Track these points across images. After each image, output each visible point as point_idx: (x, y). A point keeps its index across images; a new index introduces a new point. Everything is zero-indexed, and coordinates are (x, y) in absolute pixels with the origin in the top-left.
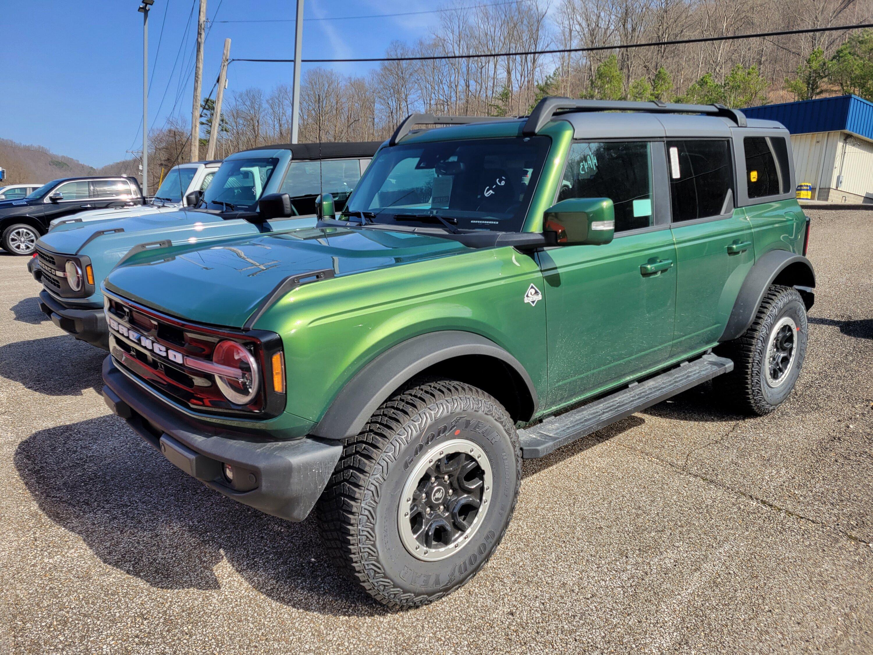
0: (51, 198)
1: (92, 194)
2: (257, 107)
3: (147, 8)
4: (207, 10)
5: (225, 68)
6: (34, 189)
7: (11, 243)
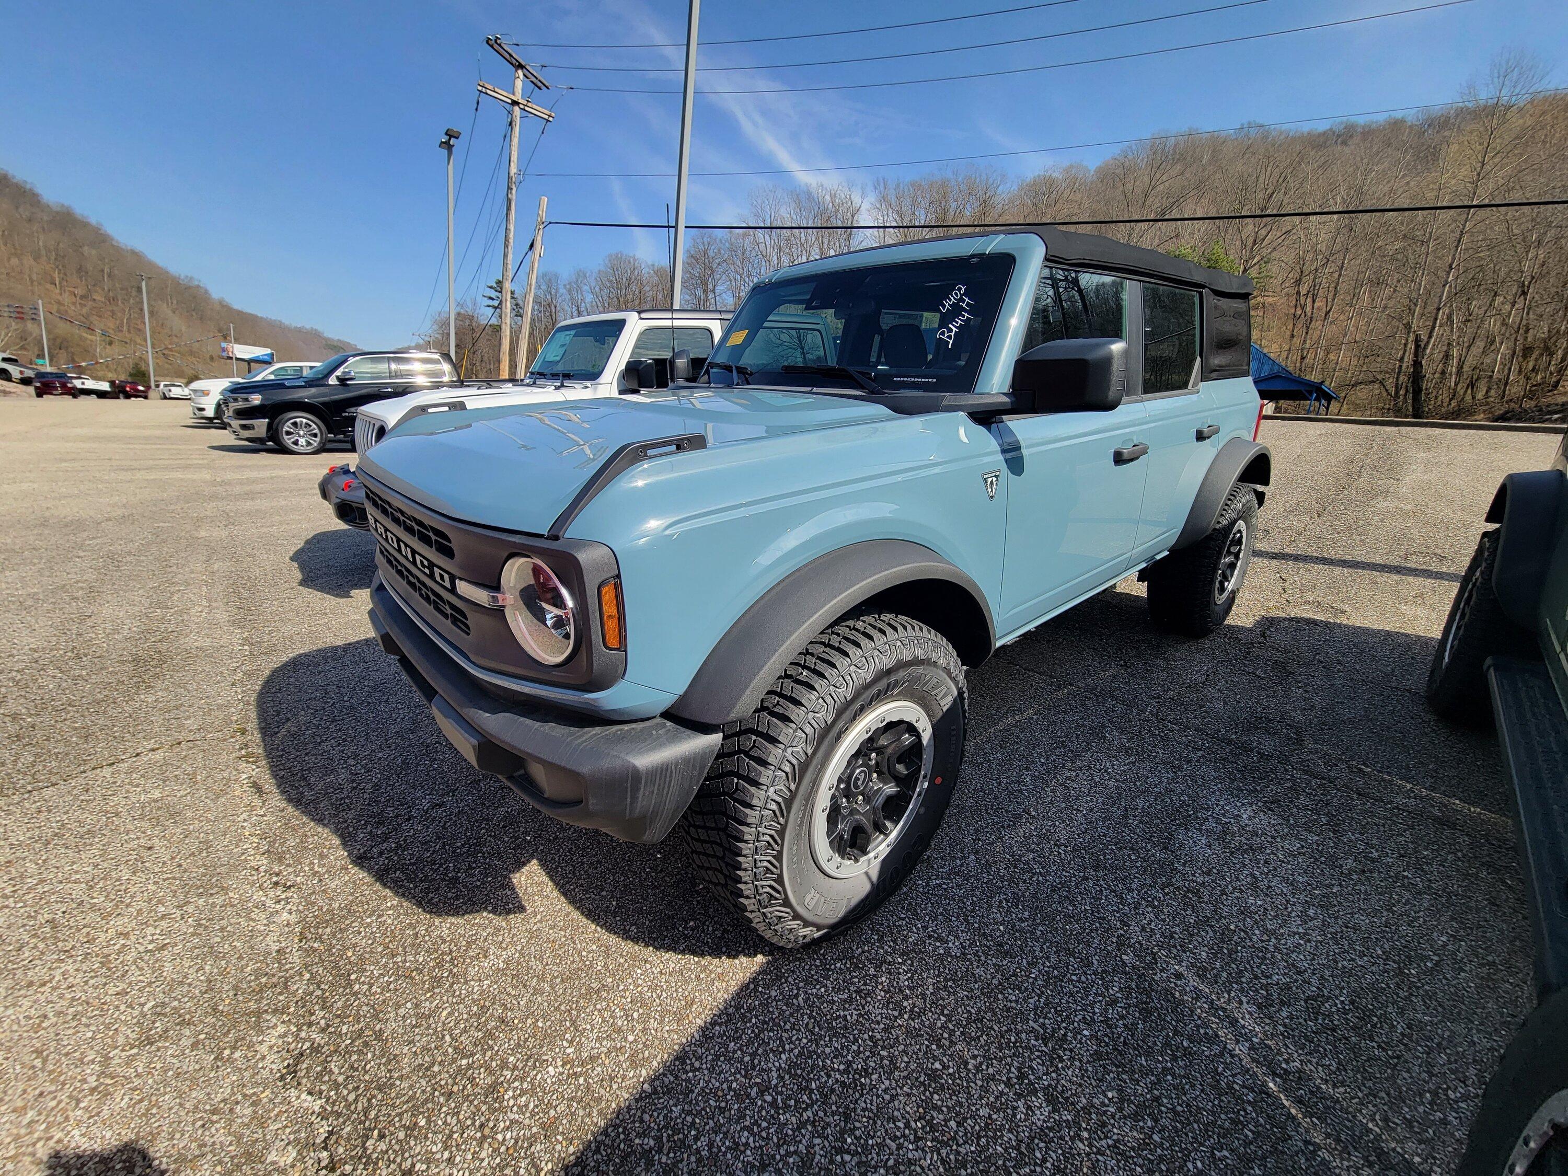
0: (338, 377)
1: (393, 374)
2: (553, 292)
3: (451, 143)
4: (518, 159)
5: (541, 232)
6: (311, 368)
7: (286, 437)
